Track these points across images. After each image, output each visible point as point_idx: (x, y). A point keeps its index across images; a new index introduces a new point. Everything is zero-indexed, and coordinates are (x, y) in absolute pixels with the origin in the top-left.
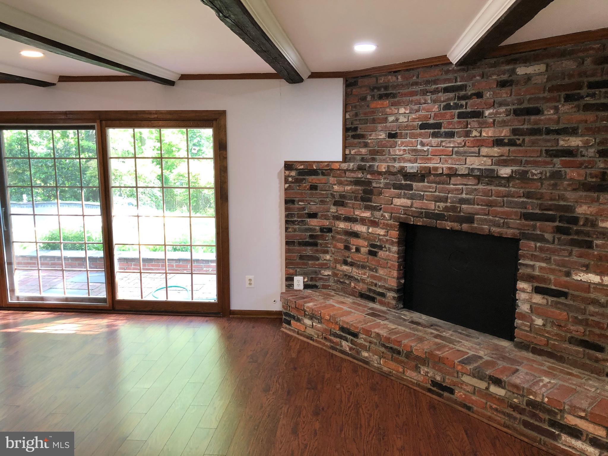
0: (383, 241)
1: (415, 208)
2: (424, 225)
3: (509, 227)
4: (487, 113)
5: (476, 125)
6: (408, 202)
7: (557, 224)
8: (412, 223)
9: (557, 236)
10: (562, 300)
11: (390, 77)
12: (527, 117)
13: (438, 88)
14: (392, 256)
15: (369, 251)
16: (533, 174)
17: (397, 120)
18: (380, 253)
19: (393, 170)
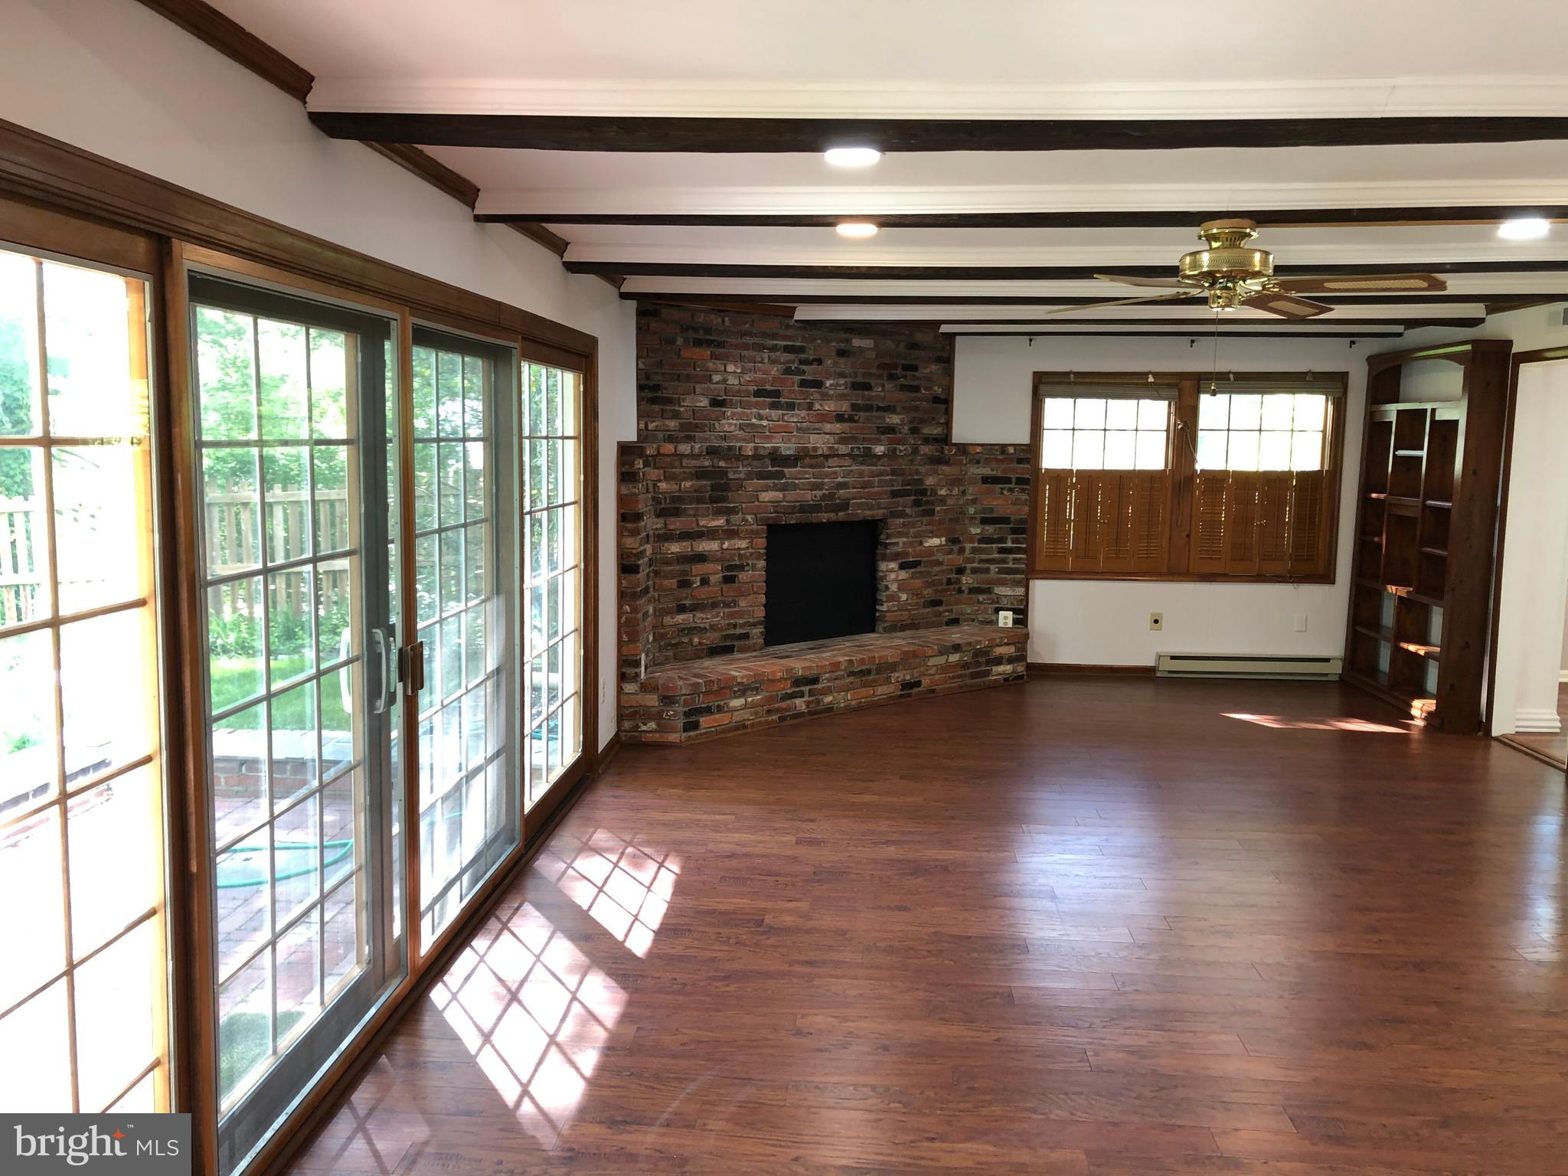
0: (746, 556)
1: (787, 502)
2: (799, 522)
3: (880, 508)
4: (828, 383)
5: (818, 396)
6: (779, 495)
7: (913, 498)
8: (784, 523)
9: (914, 508)
10: (918, 569)
11: (713, 316)
12: (861, 392)
13: (776, 345)
14: (758, 574)
15: (724, 577)
16: (901, 451)
17: (725, 381)
18: (740, 577)
19: (762, 452)
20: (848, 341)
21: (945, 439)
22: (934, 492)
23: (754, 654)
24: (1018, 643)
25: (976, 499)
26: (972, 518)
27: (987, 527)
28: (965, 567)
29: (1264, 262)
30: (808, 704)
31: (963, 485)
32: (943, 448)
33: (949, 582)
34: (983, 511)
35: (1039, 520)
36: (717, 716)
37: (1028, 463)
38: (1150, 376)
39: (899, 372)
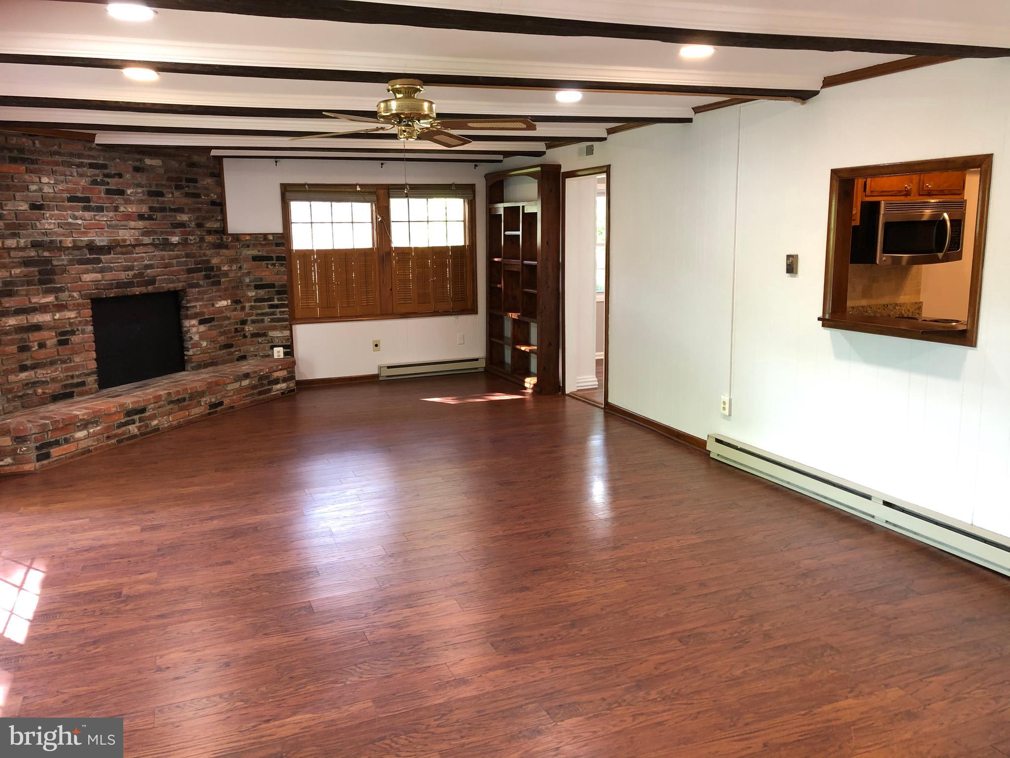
0: (76, 324)
1: (105, 281)
2: (117, 295)
3: (180, 282)
4: (129, 192)
5: (122, 201)
6: (98, 276)
7: (204, 273)
8: (105, 296)
9: (205, 281)
10: (213, 323)
11: (24, 140)
12: (155, 198)
13: (82, 162)
14: (88, 337)
15: (59, 341)
16: (191, 240)
17: (41, 190)
18: (72, 339)
19: (80, 244)
20: (141, 160)
21: (223, 230)
22: (219, 269)
23: (91, 396)
24: (289, 368)
25: (249, 272)
26: (248, 286)
27: (259, 291)
28: (247, 320)
29: (431, 109)
30: (139, 428)
31: (239, 263)
32: (222, 237)
33: (236, 330)
34: (256, 280)
35: (294, 284)
36: (65, 446)
37: (283, 246)
38: (358, 187)
39: (184, 183)
